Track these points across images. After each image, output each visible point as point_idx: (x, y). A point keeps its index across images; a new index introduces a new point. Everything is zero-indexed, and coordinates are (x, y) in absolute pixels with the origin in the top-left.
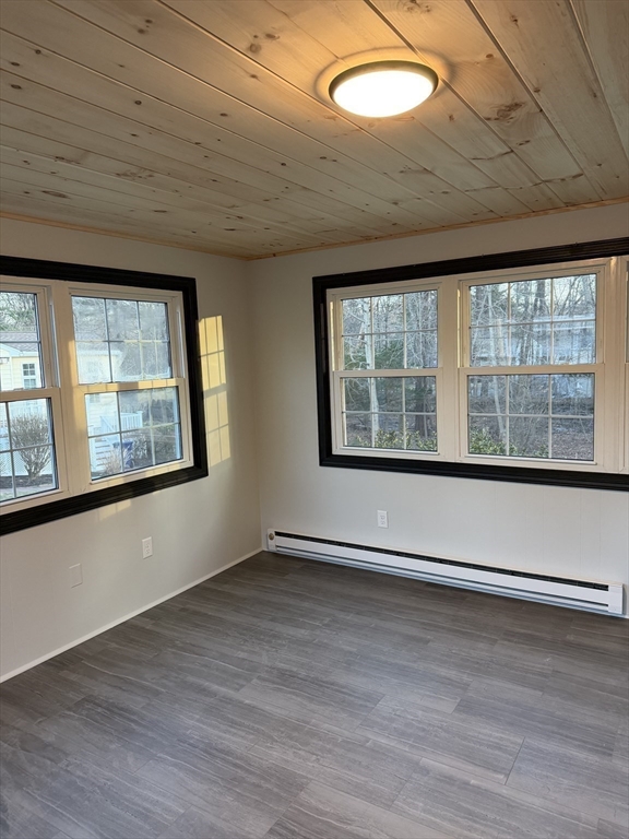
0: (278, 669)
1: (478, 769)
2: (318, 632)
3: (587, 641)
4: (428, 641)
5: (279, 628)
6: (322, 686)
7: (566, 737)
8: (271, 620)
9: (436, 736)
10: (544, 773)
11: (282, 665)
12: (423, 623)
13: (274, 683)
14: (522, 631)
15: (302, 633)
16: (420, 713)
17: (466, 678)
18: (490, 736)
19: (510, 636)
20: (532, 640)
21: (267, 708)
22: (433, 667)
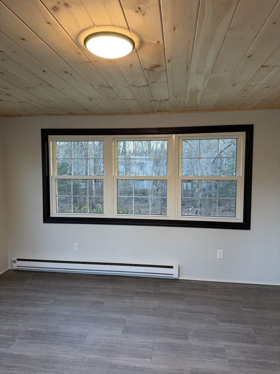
0: (30, 331)
1: (138, 359)
2: (48, 308)
3: (168, 291)
4: (103, 303)
5: (26, 309)
6: (55, 335)
7: (170, 334)
8: (21, 306)
9: (116, 348)
10: (165, 353)
11: (31, 329)
12: (99, 294)
13: (29, 339)
14: (142, 291)
15: (40, 310)
16: (107, 338)
17: (124, 317)
18: (140, 342)
19: (138, 294)
20: (147, 294)
21: (28, 354)
22: (108, 315)
